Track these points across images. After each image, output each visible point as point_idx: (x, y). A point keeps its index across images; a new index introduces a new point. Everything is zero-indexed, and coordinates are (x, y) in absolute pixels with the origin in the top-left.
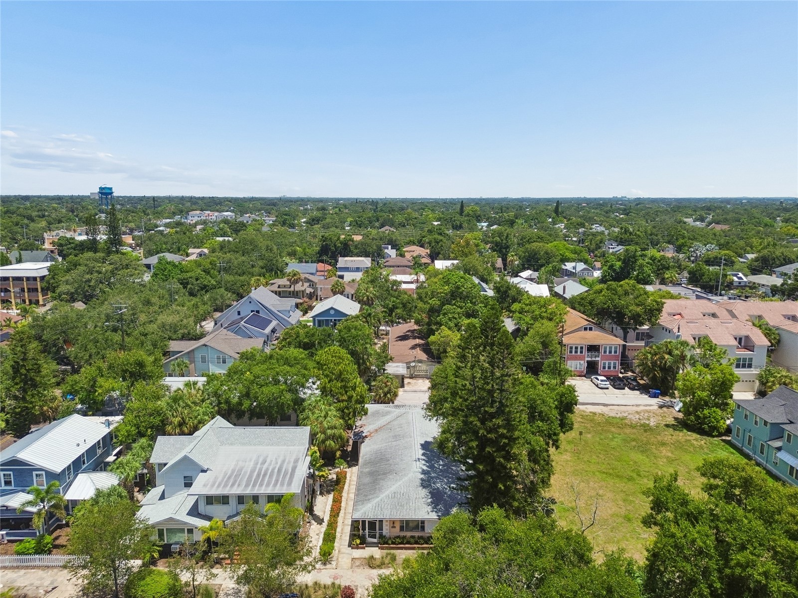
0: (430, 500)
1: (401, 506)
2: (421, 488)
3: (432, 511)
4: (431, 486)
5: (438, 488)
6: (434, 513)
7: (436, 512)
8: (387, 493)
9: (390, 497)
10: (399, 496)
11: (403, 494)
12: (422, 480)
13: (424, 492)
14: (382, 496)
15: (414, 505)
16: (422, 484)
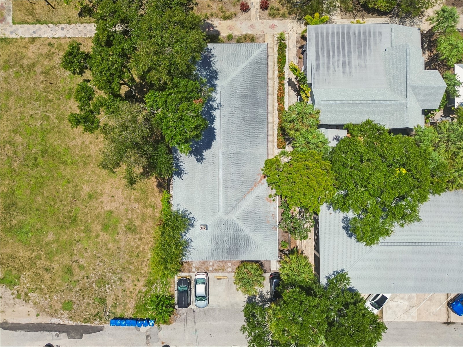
0: (212, 59)
1: (233, 54)
2: (217, 71)
3: (211, 49)
4: (210, 72)
5: (205, 70)
6: (210, 48)
7: (208, 49)
8: (243, 66)
9: (241, 62)
10: (235, 63)
11: (231, 65)
12: (216, 79)
13: (216, 66)
14: (246, 63)
15: (224, 55)
16: (217, 75)
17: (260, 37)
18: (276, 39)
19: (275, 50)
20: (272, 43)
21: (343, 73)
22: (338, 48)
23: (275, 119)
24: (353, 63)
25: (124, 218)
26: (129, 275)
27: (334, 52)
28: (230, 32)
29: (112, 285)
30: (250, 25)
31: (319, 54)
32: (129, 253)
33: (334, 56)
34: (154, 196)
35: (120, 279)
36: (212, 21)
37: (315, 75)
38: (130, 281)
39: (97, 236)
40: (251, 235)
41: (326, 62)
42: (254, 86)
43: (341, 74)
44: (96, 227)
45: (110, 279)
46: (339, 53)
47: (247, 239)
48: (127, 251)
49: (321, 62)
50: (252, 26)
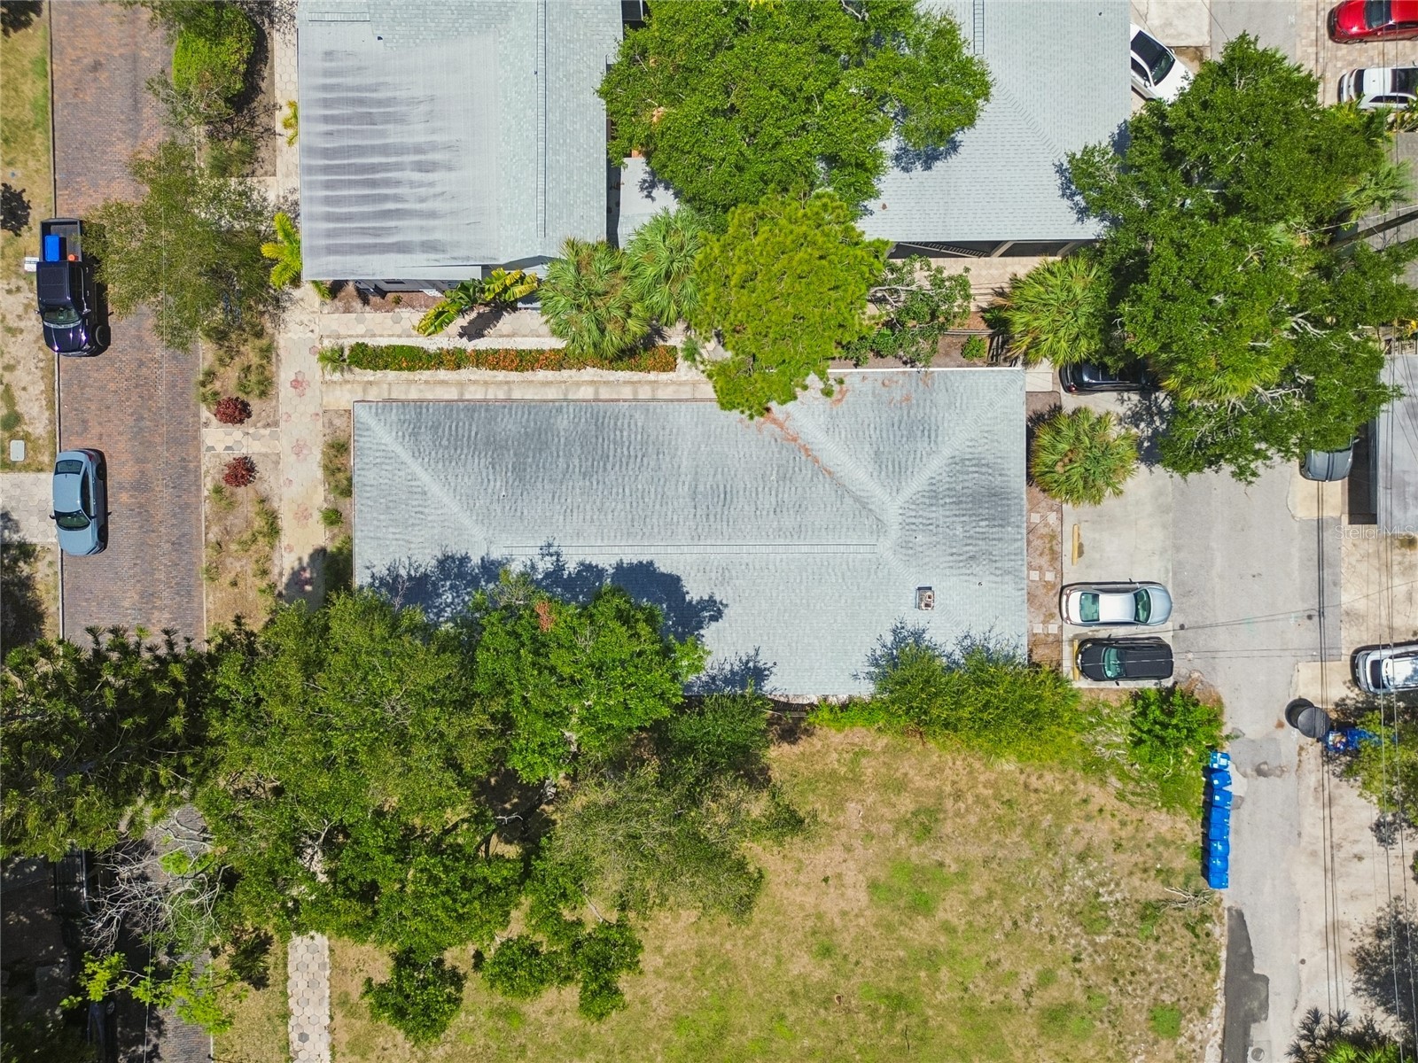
0: (403, 573)
1: (388, 507)
2: (440, 556)
3: (373, 576)
4: (445, 580)
5: (440, 596)
6: (370, 580)
7: (372, 585)
8: (425, 477)
9: (413, 483)
10: (414, 503)
11: (422, 513)
12: (464, 560)
13: (426, 560)
14: (416, 467)
15: (391, 536)
16: (452, 557)
17: (331, 423)
18: (337, 376)
19: (372, 379)
20: (349, 386)
21: (450, 169)
22: (373, 184)
23: (587, 378)
24: (421, 139)
25: (893, 845)
26: (1069, 829)
27: (386, 198)
28: (317, 516)
29: (1102, 884)
30: (294, 457)
31: (393, 244)
32: (1001, 830)
33: (397, 198)
34: (823, 753)
35: (1082, 858)
36: (281, 574)
37: (455, 255)
38: (1089, 826)
39: (948, 929)
40: (947, 452)
41: (416, 222)
42: (487, 443)
43: (453, 175)
44: (921, 932)
45: (1083, 889)
46: (387, 183)
47: (959, 464)
48: (995, 837)
49: (416, 237)
50: (299, 449)
